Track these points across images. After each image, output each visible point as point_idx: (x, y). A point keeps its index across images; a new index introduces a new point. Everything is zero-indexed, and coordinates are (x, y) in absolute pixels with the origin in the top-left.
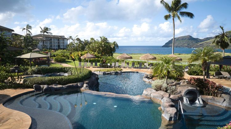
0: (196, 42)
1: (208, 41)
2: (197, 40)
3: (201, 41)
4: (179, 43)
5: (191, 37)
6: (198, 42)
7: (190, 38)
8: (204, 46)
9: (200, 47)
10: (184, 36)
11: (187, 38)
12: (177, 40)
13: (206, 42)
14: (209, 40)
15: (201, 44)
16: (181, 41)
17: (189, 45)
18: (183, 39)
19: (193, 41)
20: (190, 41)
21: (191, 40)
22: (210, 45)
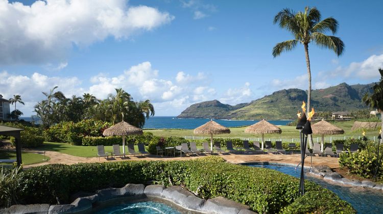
0: (227, 110)
1: (243, 109)
2: (227, 107)
3: (233, 108)
4: (202, 112)
5: (218, 102)
6: (229, 110)
7: (218, 104)
8: (237, 117)
9: (233, 117)
10: (209, 102)
11: (213, 105)
12: (199, 107)
13: (240, 110)
14: (243, 107)
15: (233, 114)
16: (205, 109)
17: (217, 115)
18: (207, 106)
19: (222, 108)
20: (218, 109)
21: (218, 107)
22: (245, 115)
